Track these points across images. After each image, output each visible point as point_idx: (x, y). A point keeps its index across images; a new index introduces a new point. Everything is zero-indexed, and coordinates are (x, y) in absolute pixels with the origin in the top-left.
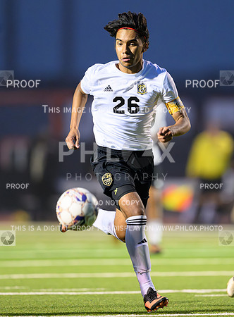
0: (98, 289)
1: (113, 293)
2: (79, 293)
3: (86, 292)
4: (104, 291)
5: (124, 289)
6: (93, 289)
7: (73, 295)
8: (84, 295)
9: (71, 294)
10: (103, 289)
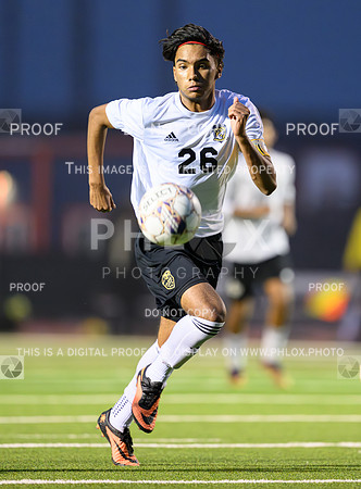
0: (211, 440)
1: (233, 446)
2: (181, 446)
3: (192, 444)
4: (220, 443)
5: (250, 440)
6: (203, 440)
7: (172, 449)
8: (190, 449)
9: (169, 446)
10: (218, 440)
